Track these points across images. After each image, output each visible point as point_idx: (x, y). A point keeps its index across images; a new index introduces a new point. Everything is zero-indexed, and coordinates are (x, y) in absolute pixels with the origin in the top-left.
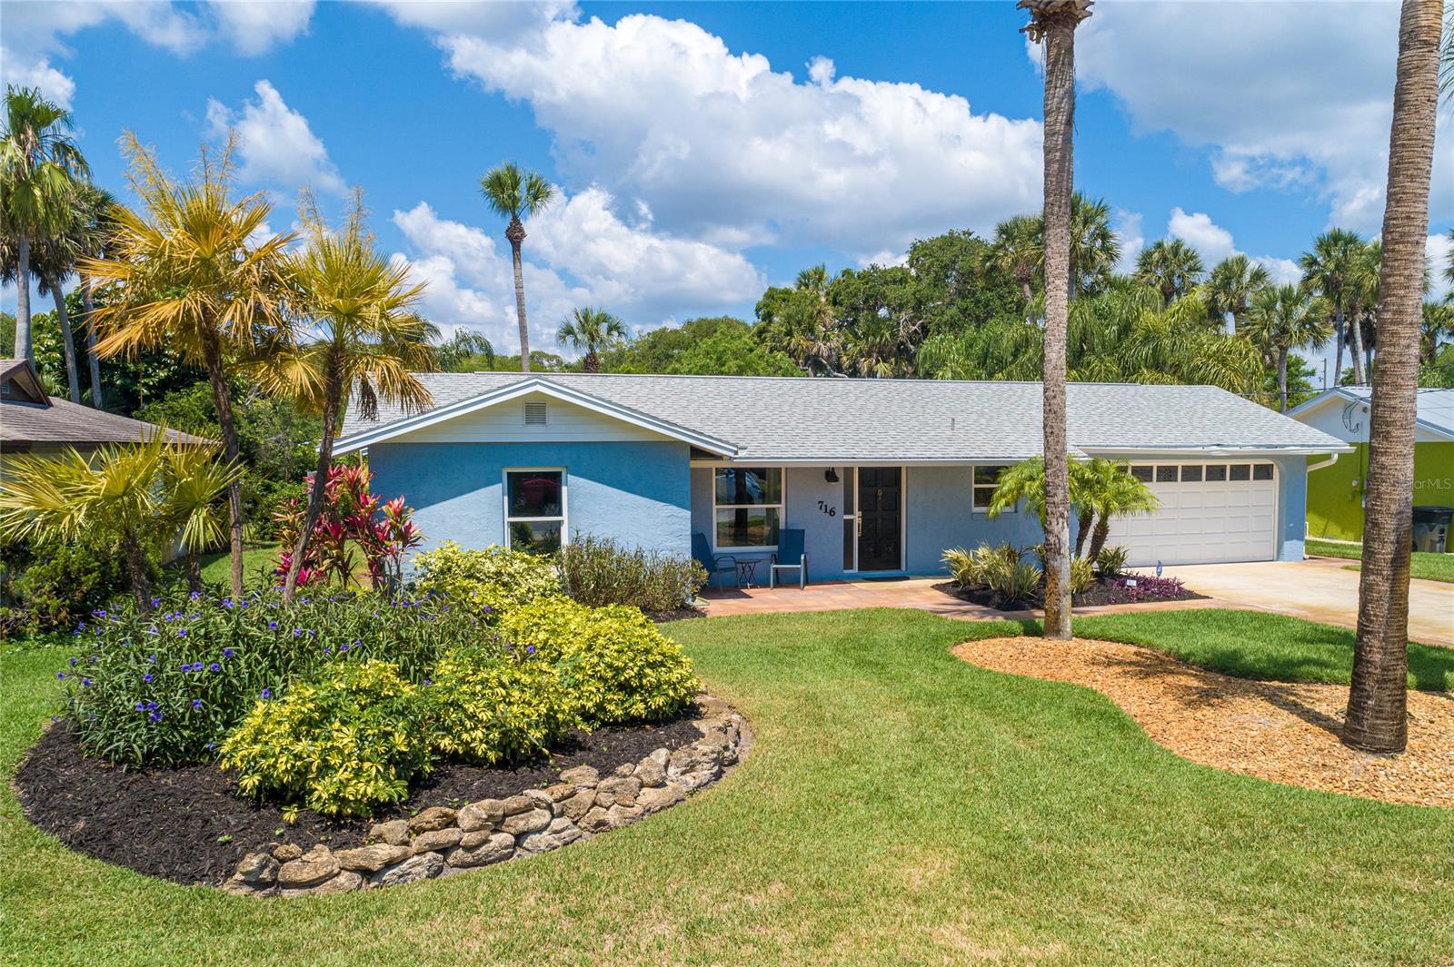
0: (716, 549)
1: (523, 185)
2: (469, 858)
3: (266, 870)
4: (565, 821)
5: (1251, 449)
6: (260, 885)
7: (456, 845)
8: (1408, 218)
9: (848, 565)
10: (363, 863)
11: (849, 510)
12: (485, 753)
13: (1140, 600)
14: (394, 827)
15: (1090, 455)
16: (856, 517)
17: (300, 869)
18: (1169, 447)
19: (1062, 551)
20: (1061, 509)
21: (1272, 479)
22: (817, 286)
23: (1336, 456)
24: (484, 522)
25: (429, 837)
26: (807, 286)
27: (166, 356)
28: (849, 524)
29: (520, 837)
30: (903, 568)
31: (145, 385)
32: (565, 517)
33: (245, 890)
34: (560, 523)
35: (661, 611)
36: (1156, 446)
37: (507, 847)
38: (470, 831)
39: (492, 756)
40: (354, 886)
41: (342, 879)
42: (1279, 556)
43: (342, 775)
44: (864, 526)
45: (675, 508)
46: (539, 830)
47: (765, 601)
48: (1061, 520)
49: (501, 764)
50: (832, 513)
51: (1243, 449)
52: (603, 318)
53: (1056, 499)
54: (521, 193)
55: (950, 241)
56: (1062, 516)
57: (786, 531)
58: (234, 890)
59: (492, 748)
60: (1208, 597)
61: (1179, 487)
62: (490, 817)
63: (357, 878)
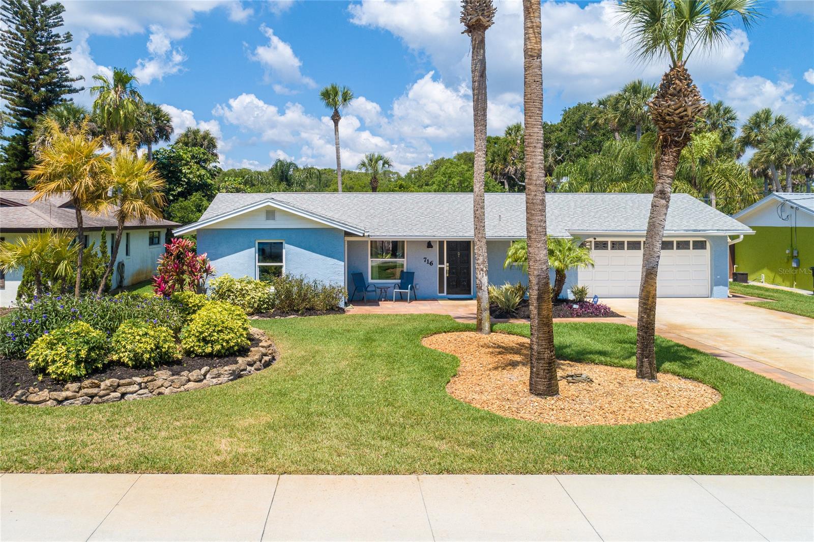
0: (370, 281)
1: (340, 94)
2: (100, 400)
3: (24, 397)
4: (146, 391)
5: (682, 232)
6: (21, 401)
7: (96, 395)
8: (530, 135)
9: (441, 291)
10: (56, 397)
11: (441, 262)
12: (127, 362)
13: (578, 316)
14: (74, 386)
15: (572, 235)
16: (446, 266)
17: (34, 397)
18: (627, 231)
19: (483, 288)
20: (482, 266)
21: (706, 249)
22: (516, 134)
23: (742, 237)
24: (246, 265)
25: (86, 391)
26: (510, 134)
27: (182, 181)
28: (441, 270)
29: (123, 395)
30: (472, 294)
31: (172, 194)
32: (284, 264)
33: (16, 402)
34: (281, 267)
35: (319, 310)
36: (618, 230)
37: (116, 398)
38: (103, 390)
39: (130, 363)
40: (53, 405)
41: (49, 402)
42: (711, 295)
43: (58, 364)
44: (450, 272)
45: (336, 260)
46: (132, 393)
47: (387, 308)
48: (481, 272)
49: (135, 367)
50: (431, 264)
51: (677, 232)
52: (380, 158)
53: (479, 262)
54: (340, 98)
55: (579, 108)
56: (482, 270)
57: (407, 272)
58: (11, 402)
59: (131, 359)
60: (623, 317)
61: (609, 253)
62: (111, 386)
63: (55, 403)
